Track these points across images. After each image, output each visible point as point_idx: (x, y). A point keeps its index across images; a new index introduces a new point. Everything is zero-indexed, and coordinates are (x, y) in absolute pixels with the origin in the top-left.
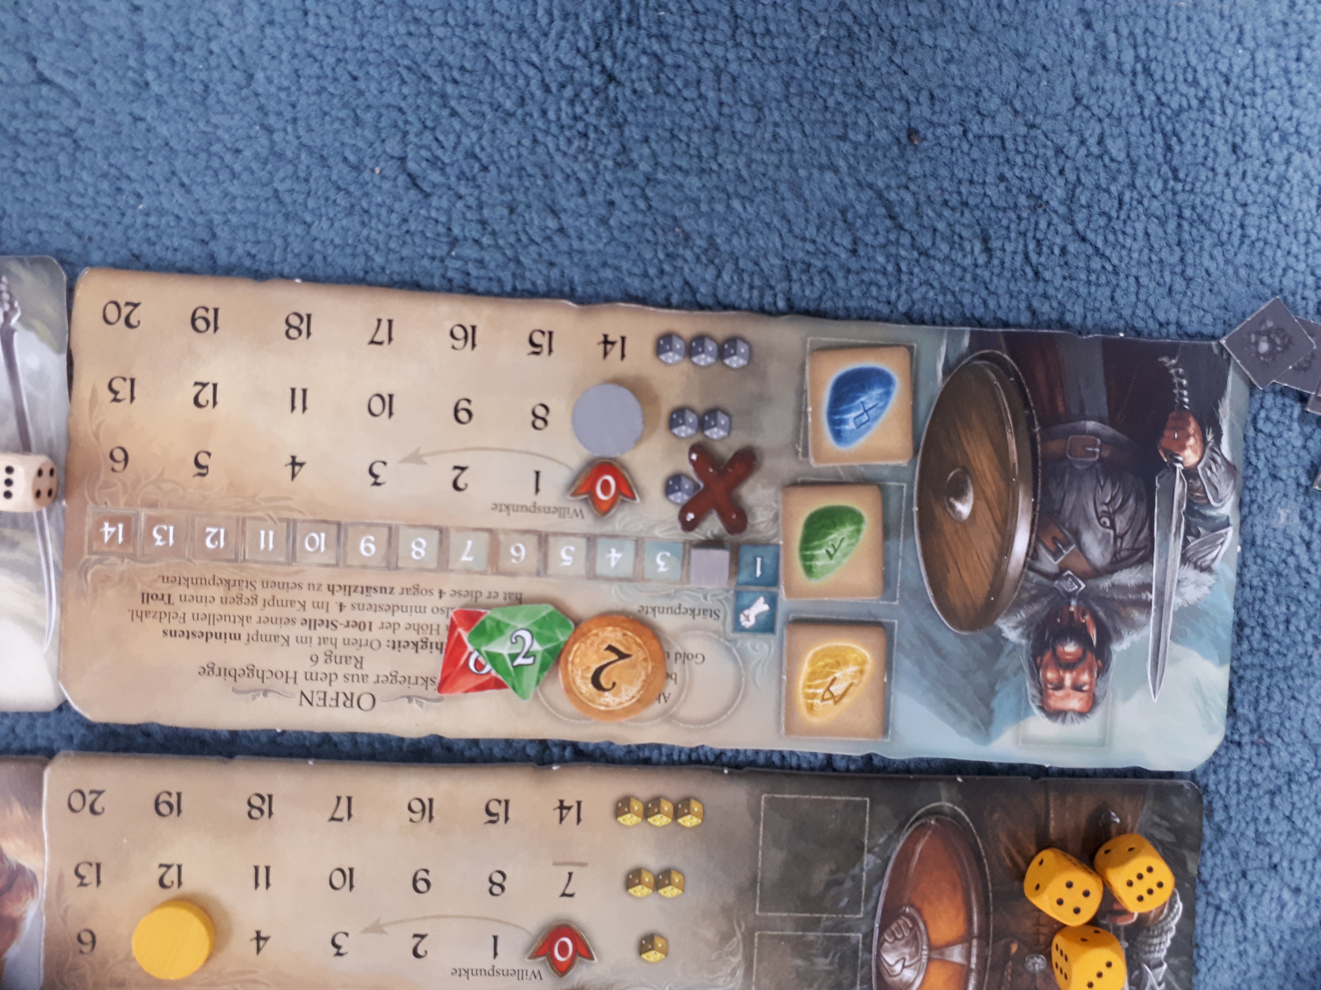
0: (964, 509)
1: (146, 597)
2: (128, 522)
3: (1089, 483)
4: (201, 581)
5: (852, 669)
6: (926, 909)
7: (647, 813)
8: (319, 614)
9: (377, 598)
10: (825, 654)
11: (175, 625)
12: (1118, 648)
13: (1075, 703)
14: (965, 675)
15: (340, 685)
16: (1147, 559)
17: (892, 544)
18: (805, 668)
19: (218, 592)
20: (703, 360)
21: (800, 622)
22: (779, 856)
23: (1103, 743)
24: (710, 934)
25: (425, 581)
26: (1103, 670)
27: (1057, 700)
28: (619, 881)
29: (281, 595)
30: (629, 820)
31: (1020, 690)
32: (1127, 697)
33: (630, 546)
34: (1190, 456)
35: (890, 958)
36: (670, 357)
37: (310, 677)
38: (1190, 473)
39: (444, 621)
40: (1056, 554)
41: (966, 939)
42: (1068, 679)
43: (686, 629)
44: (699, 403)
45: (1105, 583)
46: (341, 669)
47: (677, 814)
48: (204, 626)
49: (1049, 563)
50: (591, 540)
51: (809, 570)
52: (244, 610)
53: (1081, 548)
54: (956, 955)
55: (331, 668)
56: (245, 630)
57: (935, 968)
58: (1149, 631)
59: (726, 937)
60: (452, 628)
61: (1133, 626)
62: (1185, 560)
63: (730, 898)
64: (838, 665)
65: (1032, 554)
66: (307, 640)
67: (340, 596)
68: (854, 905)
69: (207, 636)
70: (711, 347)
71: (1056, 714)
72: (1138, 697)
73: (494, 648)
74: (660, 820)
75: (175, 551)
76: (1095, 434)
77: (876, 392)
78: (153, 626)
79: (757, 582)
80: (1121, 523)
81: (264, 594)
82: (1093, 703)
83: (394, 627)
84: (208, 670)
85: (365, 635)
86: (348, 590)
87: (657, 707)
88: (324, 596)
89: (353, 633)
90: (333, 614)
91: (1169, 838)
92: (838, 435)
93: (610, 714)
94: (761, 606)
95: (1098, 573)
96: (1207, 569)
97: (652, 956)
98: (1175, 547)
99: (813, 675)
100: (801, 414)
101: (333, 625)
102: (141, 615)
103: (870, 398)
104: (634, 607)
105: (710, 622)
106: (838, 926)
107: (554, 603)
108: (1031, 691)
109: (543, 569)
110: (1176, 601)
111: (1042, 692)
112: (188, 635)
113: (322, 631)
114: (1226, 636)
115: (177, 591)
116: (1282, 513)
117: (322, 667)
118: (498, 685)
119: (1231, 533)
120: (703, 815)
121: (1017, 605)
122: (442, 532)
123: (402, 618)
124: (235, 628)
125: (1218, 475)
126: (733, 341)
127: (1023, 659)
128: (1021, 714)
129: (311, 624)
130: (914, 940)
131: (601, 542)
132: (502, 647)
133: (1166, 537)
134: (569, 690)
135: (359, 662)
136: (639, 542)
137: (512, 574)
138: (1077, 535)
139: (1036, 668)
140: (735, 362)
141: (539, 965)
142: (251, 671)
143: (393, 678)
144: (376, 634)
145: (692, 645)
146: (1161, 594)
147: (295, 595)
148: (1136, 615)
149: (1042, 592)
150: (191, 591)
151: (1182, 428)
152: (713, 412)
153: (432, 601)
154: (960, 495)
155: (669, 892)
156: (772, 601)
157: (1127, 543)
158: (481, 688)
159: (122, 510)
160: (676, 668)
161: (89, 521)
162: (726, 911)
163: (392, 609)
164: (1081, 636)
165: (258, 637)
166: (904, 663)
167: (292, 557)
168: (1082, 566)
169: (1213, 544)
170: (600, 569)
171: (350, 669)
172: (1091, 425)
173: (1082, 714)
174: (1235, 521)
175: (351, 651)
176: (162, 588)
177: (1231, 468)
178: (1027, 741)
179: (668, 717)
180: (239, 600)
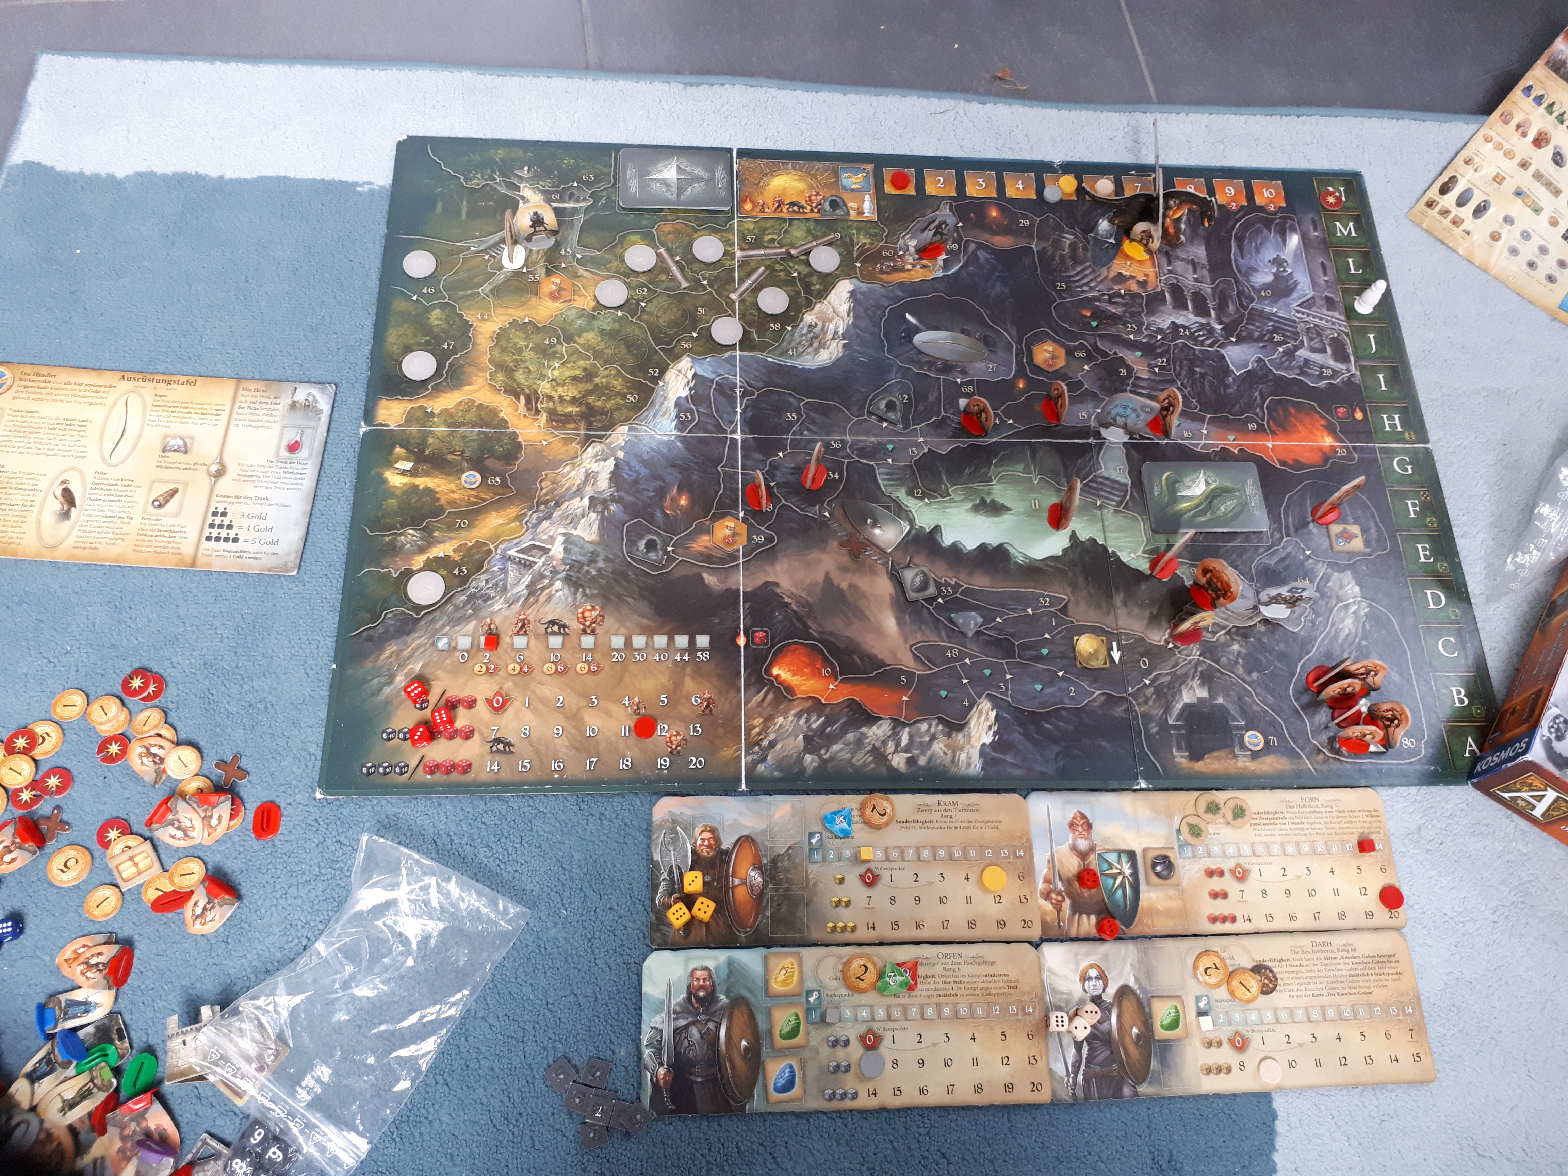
0: (744, 1043)
1: (1016, 987)
2: (1025, 1014)
3: (699, 1058)
4: (999, 994)
5: (779, 979)
6: (748, 897)
7: (845, 927)
8: (959, 986)
9: (942, 993)
10: (788, 985)
11: (1005, 978)
12: (684, 995)
13: (698, 973)
14: (738, 981)
15: (949, 961)
16: (675, 1030)
17: (768, 1027)
18: (795, 978)
19: (993, 991)
20: (840, 1091)
21: (798, 995)
22: (799, 914)
23: (687, 959)
24: (821, 885)
25: (927, 1000)
26: (689, 987)
27: (705, 974)
28: (852, 902)
29: (972, 992)
30: (851, 924)
31: (719, 977)
32: (680, 977)
33: (860, 1018)
34: (662, 1071)
35: (760, 879)
36: (852, 1091)
37: (960, 963)
38: (661, 1064)
39: (919, 986)
40: (709, 1029)
41: (734, 887)
42: (701, 982)
43: (837, 989)
44: (841, 1075)
45: (690, 1019)
46: (950, 967)
47: (835, 927)
48: (996, 979)
49: (711, 1025)
50: (873, 1020)
51: (797, 1015)
52: (984, 985)
53: (700, 1032)
54: (737, 881)
55: (953, 967)
56: (982, 978)
57: (744, 876)
58: (673, 1003)
59: (815, 884)
60: (916, 984)
61: (679, 1004)
62: (661, 1031)
63: (814, 899)
64: (784, 981)
65: (718, 1028)
66: (963, 976)
67: (953, 992)
68: (772, 897)
69: (994, 975)
70: (838, 1096)
71: (705, 969)
72: (676, 978)
73: (902, 978)
74: (841, 925)
75: (1009, 1004)
76: (697, 1076)
77: (779, 1085)
78: (1012, 977)
79: (815, 1009)
80: (686, 1043)
81: (978, 992)
82: (692, 974)
83: (935, 983)
84: (993, 963)
85: (944, 979)
86: (951, 995)
87: (844, 960)
88: (958, 992)
89: (948, 980)
90: (955, 986)
91: (662, 927)
92: (791, 1067)
93: (860, 956)
94: (812, 1000)
95: (693, 1023)
96: (653, 1028)
97: (839, 876)
98: (665, 1035)
99: (792, 976)
100: (804, 1074)
101: (955, 982)
102: (1017, 981)
103: (781, 1082)
104: (856, 996)
105: (829, 993)
106: (777, 890)
107: (883, 995)
108: (714, 977)
109: (888, 1009)
110: (663, 1015)
111: (710, 976)
112: (1000, 975)
113: (958, 980)
114: (644, 1003)
115: (1006, 991)
116: (622, 1053)
117: (956, 967)
118: (898, 965)
119: (645, 1042)
120: (826, 927)
121: (721, 1008)
122: (923, 1018)
123: (933, 986)
124: (986, 979)
125: (651, 1065)
126: (830, 1100)
127: (718, 989)
128: (717, 968)
129: (961, 982)
130: (751, 887)
131: (869, 1018)
132: (899, 979)
133: (669, 1039)
134: (875, 965)
135: (944, 969)
136: (856, 1020)
137: (899, 1005)
138: (702, 1037)
139: (713, 985)
140: (829, 1092)
141: (877, 872)
142: (979, 964)
143: (933, 965)
144: (940, 980)
145: (834, 983)
146: (669, 1017)
147: (968, 992)
148: (678, 1009)
149: (713, 1014)
150: (1001, 991)
151: (665, 1082)
152: (835, 1072)
153: (924, 993)
154: (746, 1048)
155: (835, 899)
156: (808, 1002)
157: (683, 1036)
158: (904, 963)
159: (1027, 1018)
160: (840, 975)
161: (1037, 1012)
162: (815, 894)
163: (936, 989)
164: (699, 1000)
165: (978, 976)
166: (760, 983)
167: (970, 1005)
168: (699, 1025)
169: (651, 1038)
170: (869, 1009)
171: (947, 967)
172: (699, 1080)
173: (696, 969)
174: (643, 1048)
175: (948, 973)
176: (1011, 991)
177: (646, 1068)
178: (716, 958)
179: (840, 957)
180: (986, 989)
